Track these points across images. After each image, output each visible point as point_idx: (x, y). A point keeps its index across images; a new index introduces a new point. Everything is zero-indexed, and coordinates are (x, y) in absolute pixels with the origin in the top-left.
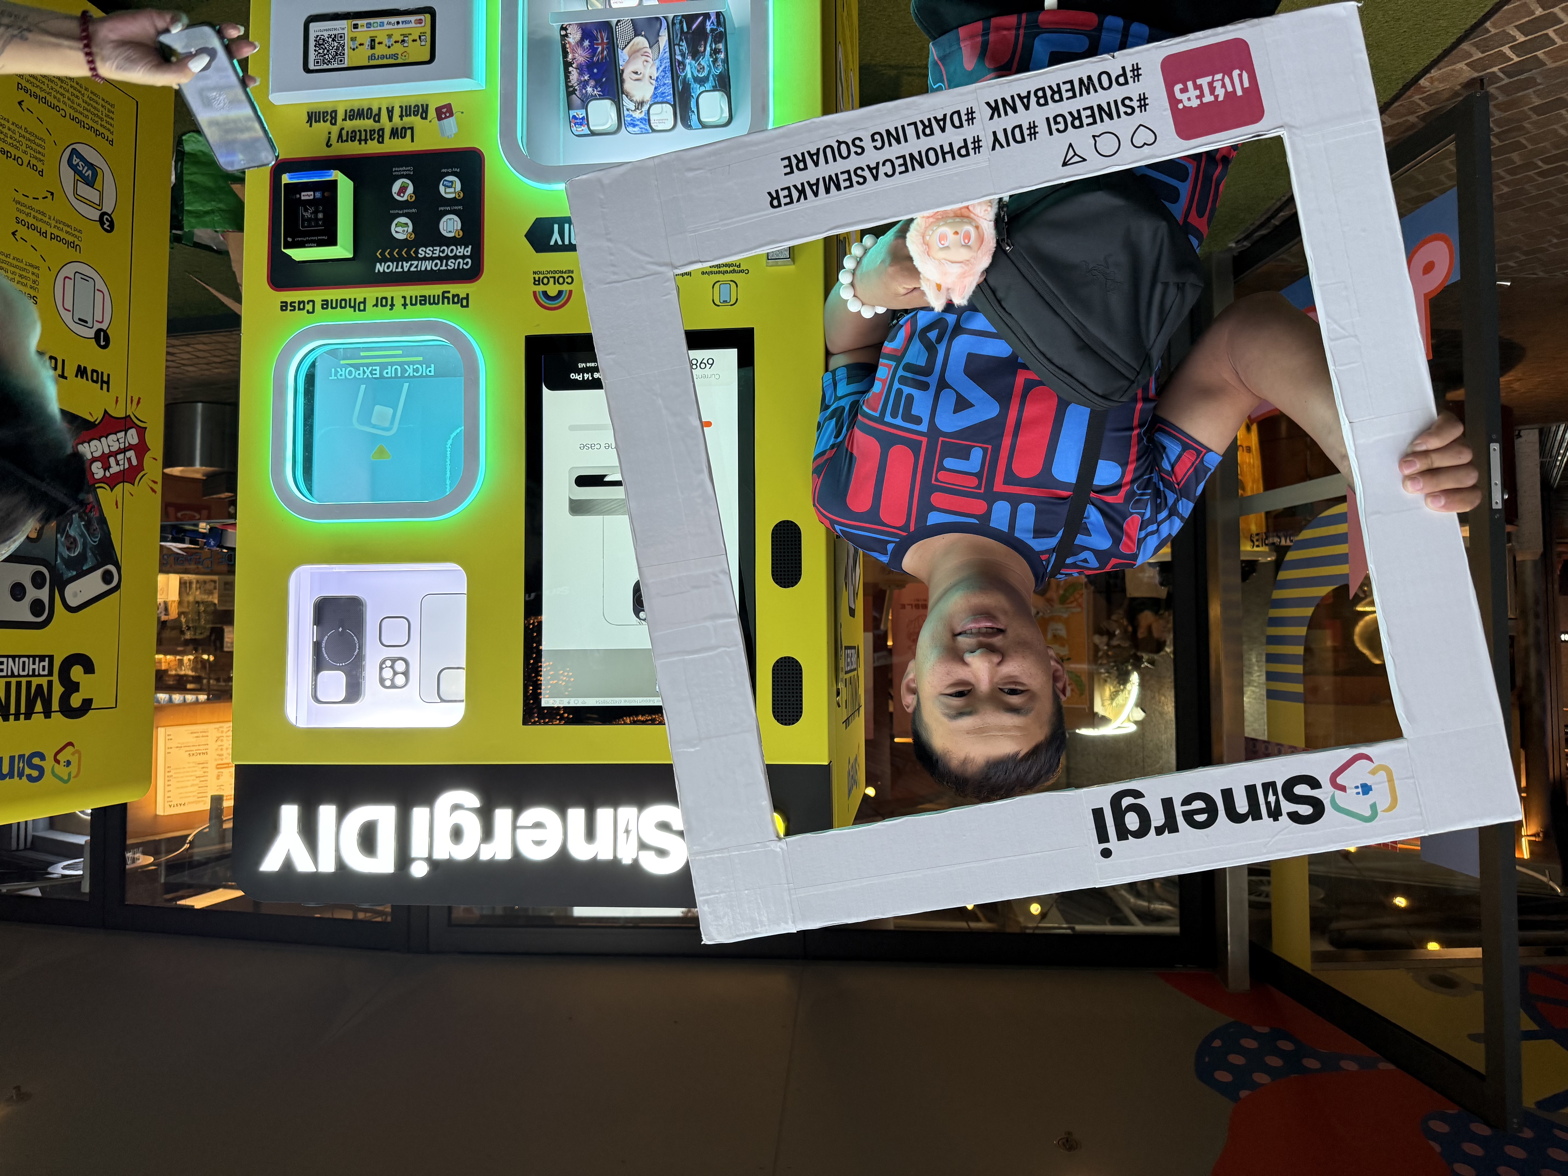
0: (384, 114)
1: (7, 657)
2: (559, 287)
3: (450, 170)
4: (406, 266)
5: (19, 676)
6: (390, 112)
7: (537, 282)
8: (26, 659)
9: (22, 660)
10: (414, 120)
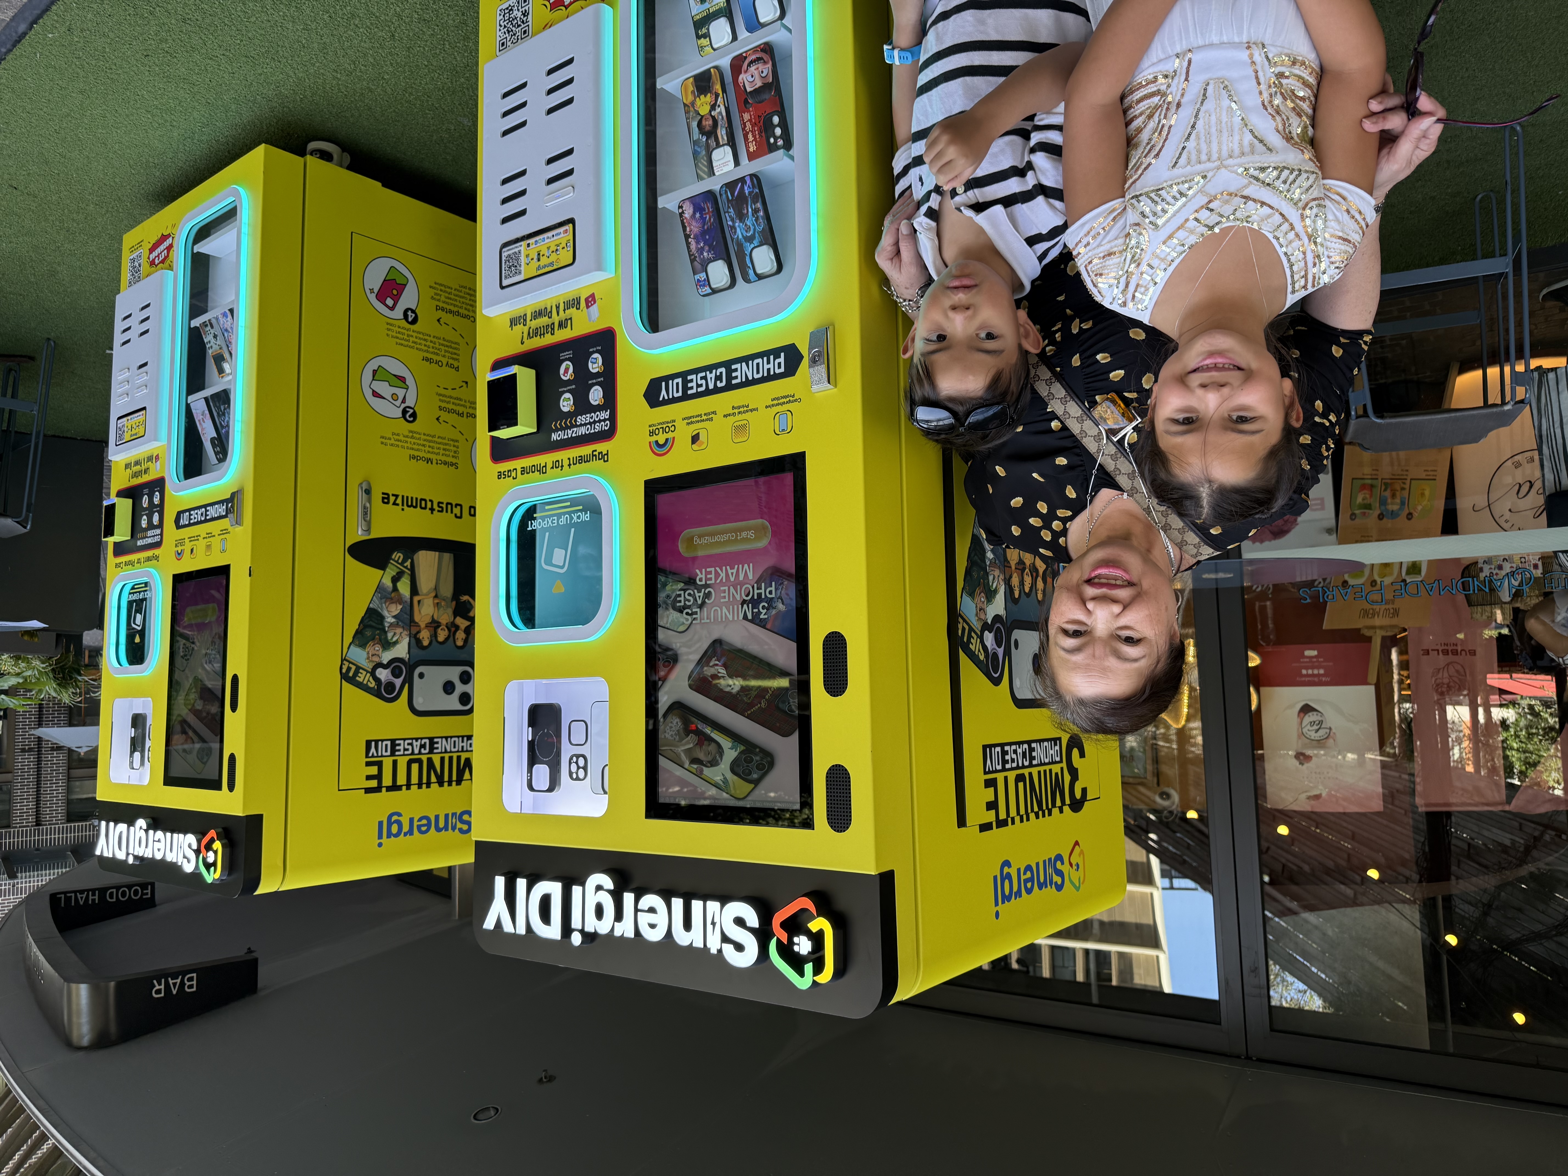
0: (554, 311)
1: (442, 738)
2: (666, 436)
3: (595, 349)
4: (570, 433)
5: (451, 752)
6: (558, 308)
7: (652, 433)
8: (456, 739)
9: (453, 739)
10: (572, 311)
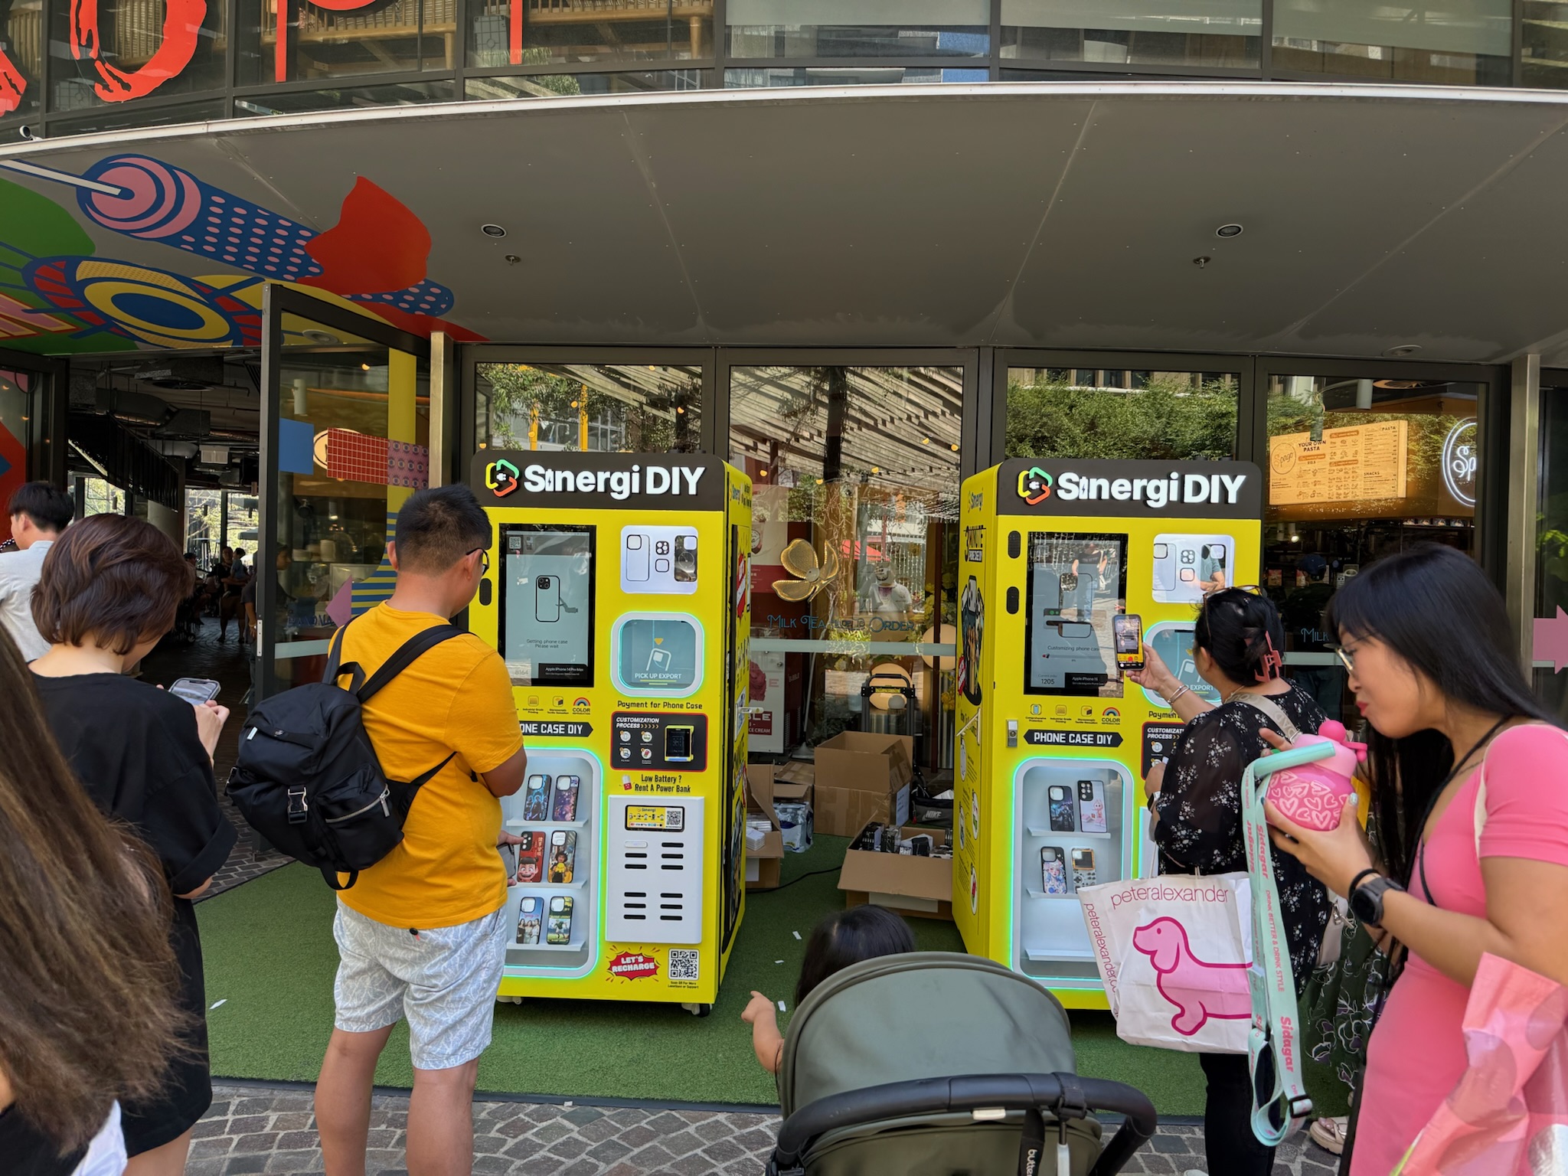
0: (655, 788)
3: (626, 760)
4: (645, 720)
6: (652, 789)
10: (641, 784)
